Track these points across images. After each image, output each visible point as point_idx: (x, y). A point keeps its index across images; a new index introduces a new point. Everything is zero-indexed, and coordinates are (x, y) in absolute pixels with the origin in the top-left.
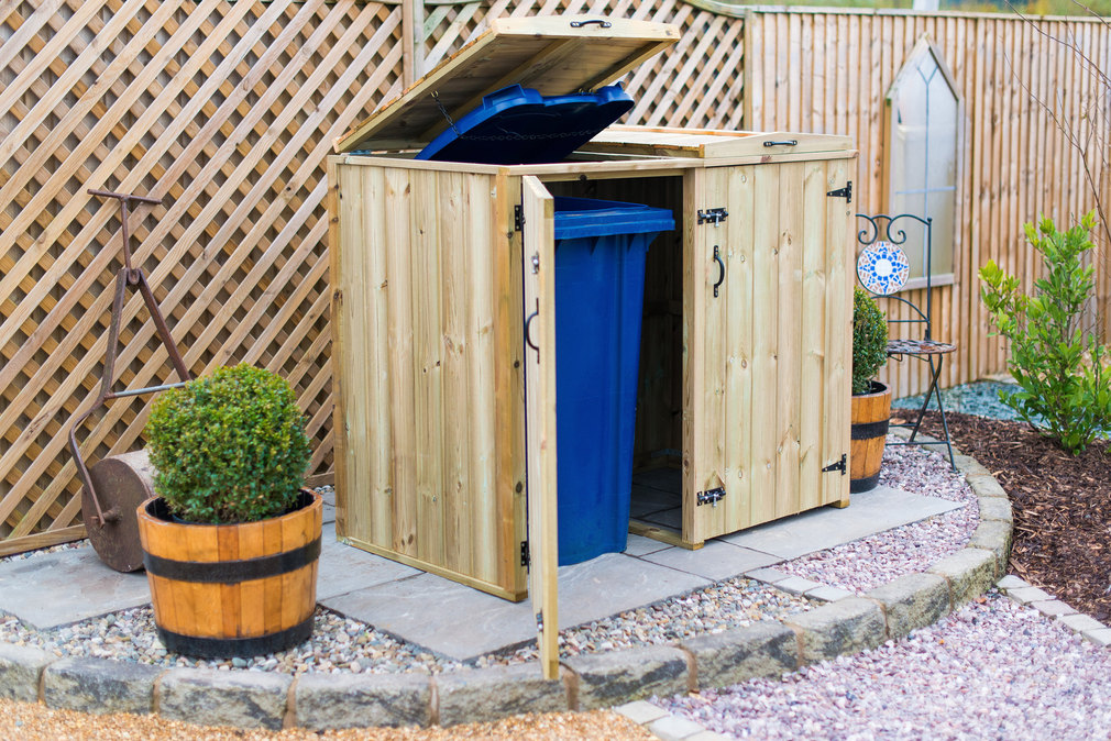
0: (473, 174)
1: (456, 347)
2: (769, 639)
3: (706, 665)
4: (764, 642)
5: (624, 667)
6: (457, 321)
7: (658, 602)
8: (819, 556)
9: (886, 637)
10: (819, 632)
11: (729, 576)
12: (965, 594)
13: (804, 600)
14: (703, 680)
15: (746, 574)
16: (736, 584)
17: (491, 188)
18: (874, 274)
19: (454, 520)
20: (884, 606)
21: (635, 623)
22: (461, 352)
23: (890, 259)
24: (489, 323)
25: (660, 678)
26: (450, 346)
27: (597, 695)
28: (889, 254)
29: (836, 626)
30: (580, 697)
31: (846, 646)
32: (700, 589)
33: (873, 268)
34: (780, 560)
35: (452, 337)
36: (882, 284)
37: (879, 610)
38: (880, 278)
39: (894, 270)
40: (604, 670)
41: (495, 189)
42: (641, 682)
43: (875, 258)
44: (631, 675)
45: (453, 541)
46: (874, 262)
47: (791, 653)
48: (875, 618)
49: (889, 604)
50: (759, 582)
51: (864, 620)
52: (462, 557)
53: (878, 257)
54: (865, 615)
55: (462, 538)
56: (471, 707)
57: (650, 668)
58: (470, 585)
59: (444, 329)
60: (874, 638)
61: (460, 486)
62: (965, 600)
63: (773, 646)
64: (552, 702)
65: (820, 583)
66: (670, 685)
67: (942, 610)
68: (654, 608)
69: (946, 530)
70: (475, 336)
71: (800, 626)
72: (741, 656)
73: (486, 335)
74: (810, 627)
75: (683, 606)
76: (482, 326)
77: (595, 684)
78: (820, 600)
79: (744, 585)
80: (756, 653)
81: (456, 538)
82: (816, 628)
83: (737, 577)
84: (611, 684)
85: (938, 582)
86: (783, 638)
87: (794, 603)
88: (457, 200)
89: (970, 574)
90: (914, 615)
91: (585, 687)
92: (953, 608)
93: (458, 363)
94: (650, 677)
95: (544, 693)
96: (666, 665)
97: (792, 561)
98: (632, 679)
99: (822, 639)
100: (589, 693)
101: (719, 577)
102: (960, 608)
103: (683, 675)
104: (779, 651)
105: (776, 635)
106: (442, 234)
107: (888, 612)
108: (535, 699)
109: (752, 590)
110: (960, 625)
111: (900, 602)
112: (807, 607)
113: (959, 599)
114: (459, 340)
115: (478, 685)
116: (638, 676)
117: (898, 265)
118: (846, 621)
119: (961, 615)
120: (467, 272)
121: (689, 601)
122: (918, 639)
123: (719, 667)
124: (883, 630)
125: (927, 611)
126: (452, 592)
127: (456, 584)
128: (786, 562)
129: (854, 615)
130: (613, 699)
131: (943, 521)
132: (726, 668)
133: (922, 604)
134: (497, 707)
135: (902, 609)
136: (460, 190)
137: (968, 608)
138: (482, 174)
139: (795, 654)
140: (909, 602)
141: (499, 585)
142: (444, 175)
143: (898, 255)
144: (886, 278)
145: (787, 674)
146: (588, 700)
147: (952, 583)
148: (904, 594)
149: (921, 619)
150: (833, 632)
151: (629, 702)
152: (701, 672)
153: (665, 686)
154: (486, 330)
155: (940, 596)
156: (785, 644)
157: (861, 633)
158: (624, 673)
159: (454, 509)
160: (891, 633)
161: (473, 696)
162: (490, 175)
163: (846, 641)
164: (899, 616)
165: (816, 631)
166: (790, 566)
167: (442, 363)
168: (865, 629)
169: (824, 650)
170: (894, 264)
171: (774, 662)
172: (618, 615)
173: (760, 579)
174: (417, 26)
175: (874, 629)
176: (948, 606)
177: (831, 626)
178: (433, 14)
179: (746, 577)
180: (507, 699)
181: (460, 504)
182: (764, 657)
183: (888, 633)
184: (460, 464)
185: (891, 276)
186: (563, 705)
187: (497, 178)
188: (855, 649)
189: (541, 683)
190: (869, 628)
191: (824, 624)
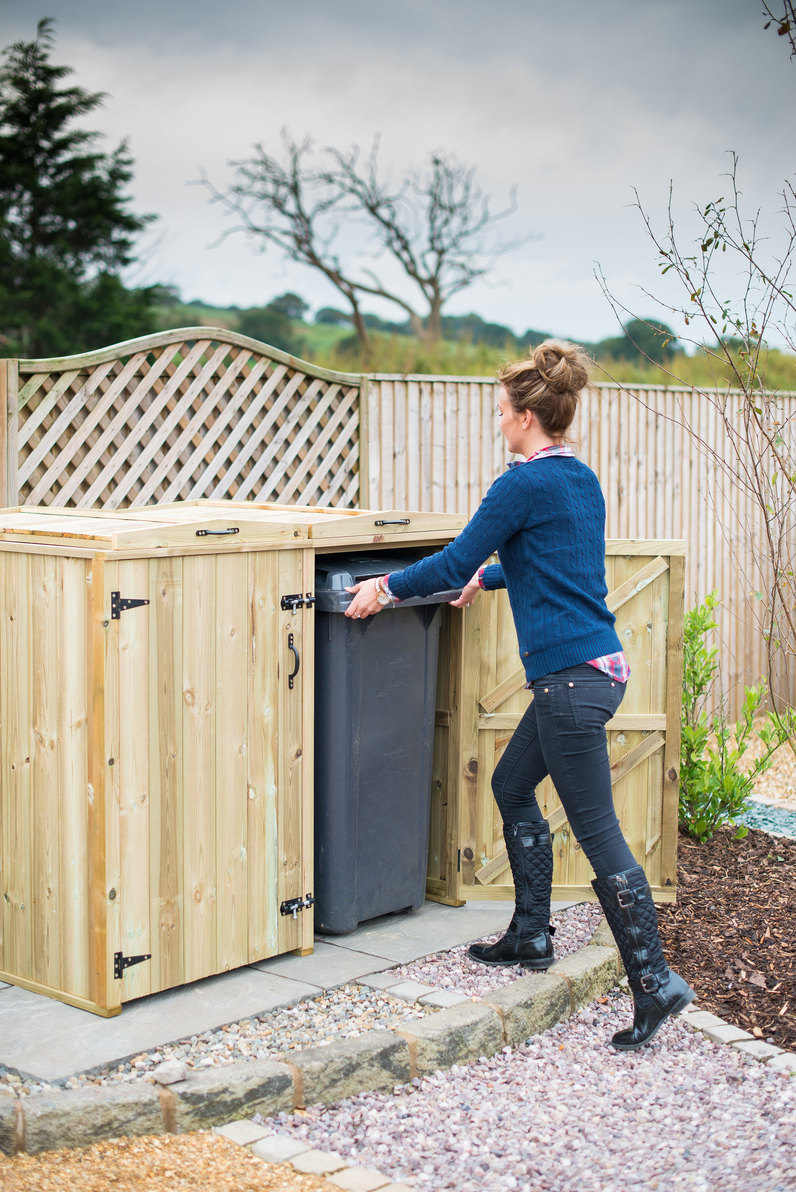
0: (68, 558)
1: (47, 743)
2: (380, 1050)
3: (313, 1079)
4: (374, 1053)
5: (225, 1085)
6: (48, 714)
7: (263, 1013)
8: (435, 957)
9: (504, 1043)
10: (433, 1041)
11: (339, 983)
12: (586, 995)
13: (418, 1007)
14: (309, 1096)
15: (358, 981)
16: (347, 991)
17: (86, 573)
19: (43, 930)
20: (501, 1010)
21: (237, 1036)
22: (52, 747)
24: (82, 717)
25: (263, 1095)
26: (41, 741)
27: (196, 1115)
29: (451, 1034)
30: (177, 1119)
31: (461, 1054)
32: (308, 997)
34: (394, 964)
35: (43, 732)
37: (495, 1015)
40: (202, 1088)
41: (91, 574)
42: (243, 1100)
44: (232, 1093)
45: (42, 951)
47: (403, 1064)
48: (492, 1024)
49: (506, 1009)
50: (371, 988)
51: (480, 1026)
52: (52, 970)
54: (481, 1020)
55: (52, 949)
56: (59, 1132)
57: (253, 1084)
58: (59, 998)
59: (35, 723)
60: (491, 1044)
61: (50, 892)
62: (586, 1000)
63: (385, 1058)
64: (148, 1125)
65: (435, 988)
66: (275, 1102)
67: (562, 1012)
68: (259, 1019)
69: (569, 927)
70: (67, 730)
71: (412, 1035)
72: (350, 1069)
73: (79, 730)
74: (423, 1035)
75: (290, 1016)
76: (75, 720)
77: (194, 1103)
78: (434, 1006)
79: (355, 992)
80: (366, 1065)
81: (45, 948)
82: (430, 1036)
83: (348, 983)
84: (211, 1103)
85: (558, 983)
86: (394, 1048)
87: (407, 1011)
88: (51, 585)
89: (590, 973)
90: (533, 1019)
91: (184, 1107)
92: (573, 1010)
93: (49, 760)
94: (252, 1095)
95: (140, 1114)
96: (270, 1081)
97: (407, 965)
98: (234, 1096)
99: (435, 1048)
100: (187, 1114)
101: (328, 985)
102: (581, 1010)
103: (289, 1090)
104: (391, 1063)
105: (387, 1046)
106: (34, 621)
107: (505, 1017)
108: (129, 1121)
109: (364, 997)
110: (581, 1028)
111: (518, 1006)
112: (421, 1014)
113: (580, 1000)
114: (50, 735)
115: (67, 1108)
116: (240, 1094)
118: (461, 1028)
119: (581, 1017)
120: (60, 663)
121: (295, 1010)
122: (537, 1045)
123: (327, 1081)
124: (499, 1036)
125: (546, 1014)
126: (42, 1006)
127: (45, 998)
128: (400, 966)
129: (469, 1022)
130: (213, 1120)
131: (565, 918)
132: (334, 1082)
133: (541, 1007)
134: (89, 1131)
135: (521, 1013)
136: (53, 575)
137: (589, 1009)
138: (78, 559)
139: (408, 1065)
140: (527, 1006)
141: (91, 1000)
142: (37, 559)
145: (398, 1086)
146: (186, 1121)
147: (572, 984)
148: (523, 998)
149: (540, 1023)
150: (448, 1039)
151: (230, 1122)
152: (307, 1088)
153: (268, 1103)
154: (79, 724)
155: (560, 997)
156: (396, 1055)
157: (477, 1040)
158: (225, 1090)
159: (43, 918)
160: (509, 1038)
161: (63, 1120)
162: (86, 559)
163: (461, 1049)
164: (517, 1021)
165: (429, 1039)
166: (404, 970)
167: (31, 760)
168: (481, 1035)
169: (437, 1059)
171: (385, 1073)
172: (220, 1029)
173: (372, 985)
174: (11, 395)
175: (491, 1035)
176: (568, 1008)
177: (446, 1033)
178: (29, 383)
179: (358, 984)
180: (99, 1122)
181: (49, 911)
182: (374, 1069)
183: (505, 1039)
184: (50, 868)
186: (159, 1127)
187: (94, 563)
188: (471, 1057)
189: (136, 1104)
190: (486, 1034)
191: (437, 1033)
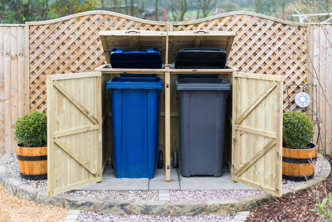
2: (120, 204)
3: (100, 205)
4: (119, 204)
5: (77, 200)
9: (168, 214)
10: (139, 206)
14: (98, 210)
18: (300, 101)
20: (169, 205)
23: (304, 97)
25: (85, 205)
27: (70, 205)
28: (304, 95)
30: (66, 205)
33: (299, 100)
34: (178, 189)
36: (302, 104)
37: (166, 206)
38: (302, 103)
39: (306, 100)
40: (72, 199)
42: (81, 205)
43: (300, 97)
44: (78, 202)
46: (300, 98)
47: (128, 210)
48: (163, 208)
49: (171, 205)
51: (158, 207)
53: (301, 96)
54: (159, 206)
56: (43, 200)
57: (83, 202)
60: (162, 213)
63: (122, 206)
64: (59, 204)
66: (89, 208)
67: (199, 213)
72: (111, 206)
75: (129, 193)
77: (69, 202)
80: (116, 206)
84: (73, 203)
86: (126, 205)
90: (184, 211)
91: (66, 202)
92: (207, 214)
94: (83, 205)
95: (57, 201)
96: (87, 202)
98: (78, 204)
99: (140, 208)
100: (68, 204)
102: (211, 215)
103: (92, 206)
104: (124, 208)
105: (123, 203)
107: (171, 208)
108: (55, 202)
111: (176, 206)
113: (211, 212)
115: (44, 195)
116: (80, 203)
117: (307, 99)
118: (150, 205)
121: (133, 192)
123: (104, 207)
125: (191, 211)
129: (154, 204)
130: (74, 208)
132: (106, 208)
133: (188, 209)
134: (48, 202)
135: (178, 208)
139: (129, 210)
140: (181, 207)
143: (307, 96)
144: (303, 103)
145: (126, 215)
146: (68, 206)
147: (207, 206)
148: (179, 204)
149: (188, 214)
150: (145, 207)
151: (78, 209)
152: (98, 207)
153: (86, 208)
155: (199, 208)
156: (126, 207)
157: (157, 211)
158: (76, 201)
161: (43, 198)
163: (150, 212)
164: (175, 210)
165: (137, 205)
168: (159, 210)
169: (140, 212)
170: (306, 98)
171: (122, 211)
175: (162, 211)
176: (204, 213)
177: (144, 205)
180: (50, 200)
182: (119, 208)
185: (305, 102)
186: (61, 206)
188: (154, 215)
189: (57, 198)
190: (160, 210)
191: (141, 204)
